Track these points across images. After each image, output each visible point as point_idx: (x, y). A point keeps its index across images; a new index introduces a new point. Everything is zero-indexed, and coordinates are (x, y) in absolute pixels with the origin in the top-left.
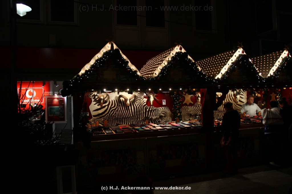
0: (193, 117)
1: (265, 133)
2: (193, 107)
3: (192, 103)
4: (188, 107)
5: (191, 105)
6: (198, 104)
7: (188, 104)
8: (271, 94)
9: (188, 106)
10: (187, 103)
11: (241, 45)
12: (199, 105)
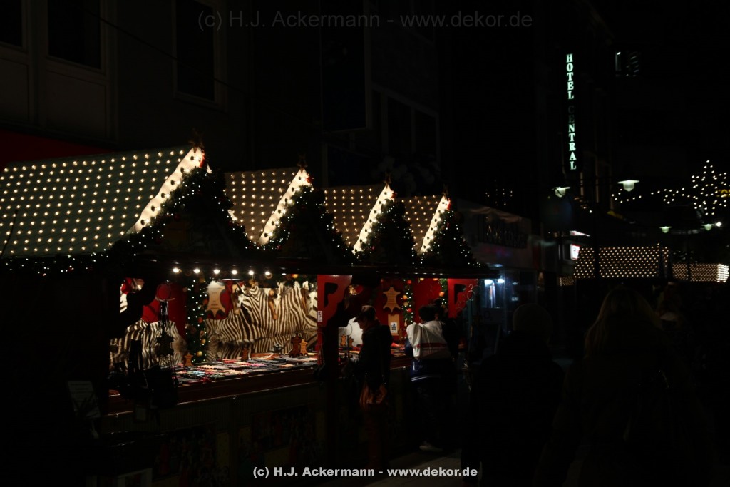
0: (224, 349)
1: (413, 379)
2: (224, 320)
3: (223, 310)
4: (215, 321)
5: (221, 316)
6: (235, 314)
7: (215, 312)
8: (387, 290)
9: (214, 319)
10: (213, 310)
11: (389, 179)
12: (237, 317)
